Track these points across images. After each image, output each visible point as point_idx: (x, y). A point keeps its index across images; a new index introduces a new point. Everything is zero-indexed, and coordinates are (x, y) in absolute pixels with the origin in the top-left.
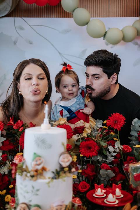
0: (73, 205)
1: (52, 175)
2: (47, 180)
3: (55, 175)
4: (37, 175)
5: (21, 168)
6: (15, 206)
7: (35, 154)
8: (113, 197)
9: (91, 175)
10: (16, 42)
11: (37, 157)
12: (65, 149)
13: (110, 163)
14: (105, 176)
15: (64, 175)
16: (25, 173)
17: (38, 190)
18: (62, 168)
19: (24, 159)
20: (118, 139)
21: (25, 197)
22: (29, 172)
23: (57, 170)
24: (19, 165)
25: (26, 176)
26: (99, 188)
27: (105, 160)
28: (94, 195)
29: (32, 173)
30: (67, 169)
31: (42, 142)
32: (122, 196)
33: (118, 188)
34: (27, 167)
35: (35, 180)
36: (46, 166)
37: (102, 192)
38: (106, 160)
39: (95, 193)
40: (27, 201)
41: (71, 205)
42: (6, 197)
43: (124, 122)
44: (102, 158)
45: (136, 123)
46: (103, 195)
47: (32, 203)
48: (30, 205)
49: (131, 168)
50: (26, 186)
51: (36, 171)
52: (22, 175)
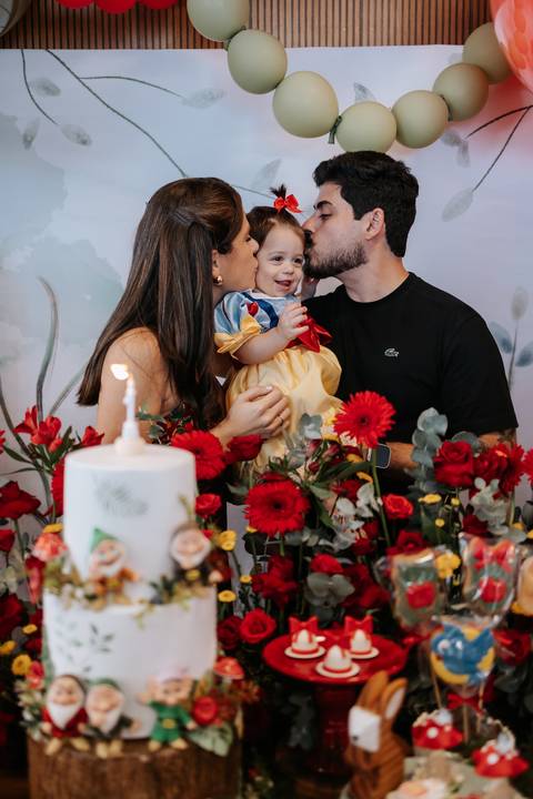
0: (218, 680)
1: (149, 593)
2: (136, 609)
3: (160, 593)
4: (105, 593)
5: (57, 573)
6: (43, 684)
7: (97, 531)
8: (344, 656)
9: (280, 590)
10: (32, 138)
11: (103, 539)
12: (189, 513)
13: (343, 553)
14: (325, 594)
15: (187, 592)
16: (68, 588)
17: (109, 638)
18: (181, 573)
19: (65, 548)
20: (371, 474)
21: (70, 658)
22: (81, 585)
23: (164, 579)
24: (51, 566)
25: (72, 596)
26: (301, 629)
27: (328, 543)
28: (288, 652)
29: (91, 589)
30: (194, 575)
31: (118, 495)
32: (375, 653)
33: (361, 628)
34: (74, 570)
35: (100, 609)
36: (131, 568)
37: (311, 640)
38: (331, 541)
39: (290, 645)
40: (77, 670)
41: (210, 680)
42: (16, 661)
43: (389, 422)
44: (316, 538)
45: (428, 424)
46: (316, 651)
47: (93, 675)
48: (88, 681)
49: (399, 568)
50: (72, 626)
51: (103, 581)
52: (59, 594)
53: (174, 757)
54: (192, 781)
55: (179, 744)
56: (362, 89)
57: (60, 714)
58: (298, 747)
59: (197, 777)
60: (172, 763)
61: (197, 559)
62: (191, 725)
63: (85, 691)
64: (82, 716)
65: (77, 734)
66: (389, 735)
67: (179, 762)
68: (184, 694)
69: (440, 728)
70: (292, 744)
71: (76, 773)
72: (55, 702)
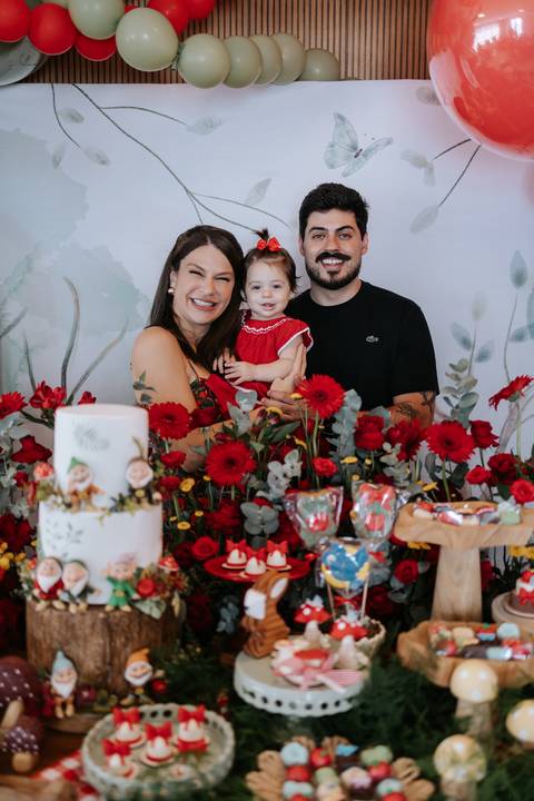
0: (159, 570)
1: (111, 504)
2: (99, 513)
3: (117, 505)
4: (78, 502)
5: (47, 488)
10: (60, 159)
12: (141, 453)
15: (136, 506)
16: (53, 497)
17: (80, 533)
19: (54, 472)
21: (54, 547)
22: (62, 496)
23: (121, 496)
24: (42, 484)
25: (55, 502)
26: (234, 548)
27: (265, 494)
28: (225, 565)
30: (141, 493)
31: (88, 434)
32: (289, 567)
33: (280, 550)
34: (59, 488)
37: (240, 556)
39: (226, 560)
40: (58, 555)
41: (153, 569)
47: (68, 557)
51: (75, 493)
52: (48, 502)
53: (122, 617)
54: (135, 635)
55: (126, 608)
56: (341, 118)
57: (45, 582)
58: (224, 632)
59: (139, 633)
60: (120, 621)
61: (144, 483)
62: (135, 596)
63: (62, 567)
64: (59, 585)
65: (57, 598)
66: (273, 610)
67: (126, 621)
68: (130, 573)
69: (313, 609)
70: (219, 630)
71: (55, 623)
72: (42, 574)
